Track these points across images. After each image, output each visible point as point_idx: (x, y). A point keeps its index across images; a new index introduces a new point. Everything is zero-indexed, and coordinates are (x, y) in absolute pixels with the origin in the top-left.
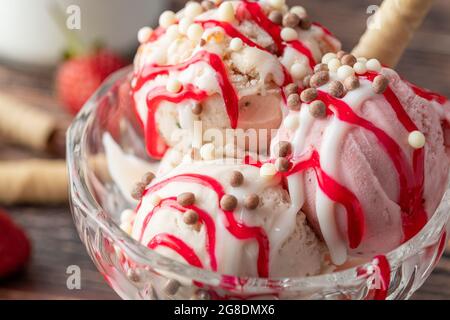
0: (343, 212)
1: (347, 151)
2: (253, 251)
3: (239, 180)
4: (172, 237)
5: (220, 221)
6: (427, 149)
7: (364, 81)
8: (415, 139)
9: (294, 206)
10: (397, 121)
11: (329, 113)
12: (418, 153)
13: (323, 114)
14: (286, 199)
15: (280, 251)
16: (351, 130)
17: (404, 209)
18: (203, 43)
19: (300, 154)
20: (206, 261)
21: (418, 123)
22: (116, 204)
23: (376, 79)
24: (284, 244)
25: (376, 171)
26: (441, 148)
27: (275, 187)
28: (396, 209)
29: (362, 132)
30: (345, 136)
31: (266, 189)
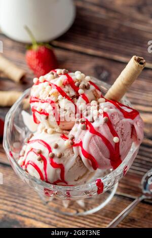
1: (91, 143)
2: (59, 171)
3: (57, 147)
8: (116, 139)
9: (75, 156)
10: (110, 133)
11: (87, 128)
12: (117, 144)
13: (85, 128)
15: (68, 171)
16: (94, 136)
17: (111, 160)
18: (49, 96)
19: (77, 141)
24: (70, 169)
25: (101, 150)
28: (108, 161)
29: (97, 137)
30: (91, 138)
31: (67, 149)
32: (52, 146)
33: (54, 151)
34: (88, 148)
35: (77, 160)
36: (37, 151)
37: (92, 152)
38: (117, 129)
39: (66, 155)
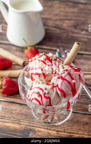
0: (63, 94)
1: (63, 84)
2: (48, 100)
3: (46, 89)
4: (36, 98)
7: (65, 72)
8: (73, 81)
9: (55, 92)
10: (71, 79)
11: (60, 78)
12: (74, 84)
14: (54, 91)
15: (53, 100)
17: (72, 92)
19: (55, 85)
22: (27, 87)
23: (67, 72)
25: (67, 87)
27: (52, 89)
28: (71, 92)
29: (65, 81)
30: (62, 82)
31: (50, 90)
32: (44, 89)
33: (45, 91)
34: (61, 87)
36: (37, 92)
37: (63, 89)
38: (73, 76)
39: (50, 92)
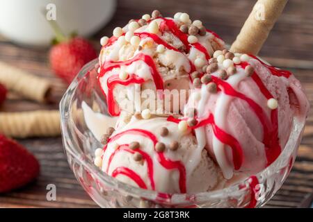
0: (230, 150)
1: (231, 113)
3: (166, 133)
4: (127, 169)
5: (155, 159)
6: (279, 108)
7: (239, 68)
9: (200, 147)
10: (260, 93)
11: (219, 90)
13: (215, 90)
14: (195, 142)
15: (192, 175)
16: (233, 100)
17: (266, 146)
18: (141, 48)
19: (203, 116)
20: (148, 183)
21: (273, 93)
23: (247, 67)
24: (195, 170)
25: (249, 124)
26: (288, 106)
27: (187, 135)
28: (261, 146)
29: (239, 101)
30: (229, 104)
31: (182, 137)
32: (157, 133)
33: (162, 140)
34: (226, 122)
35: (204, 156)
36: (131, 146)
37: (234, 129)
39: (184, 145)
